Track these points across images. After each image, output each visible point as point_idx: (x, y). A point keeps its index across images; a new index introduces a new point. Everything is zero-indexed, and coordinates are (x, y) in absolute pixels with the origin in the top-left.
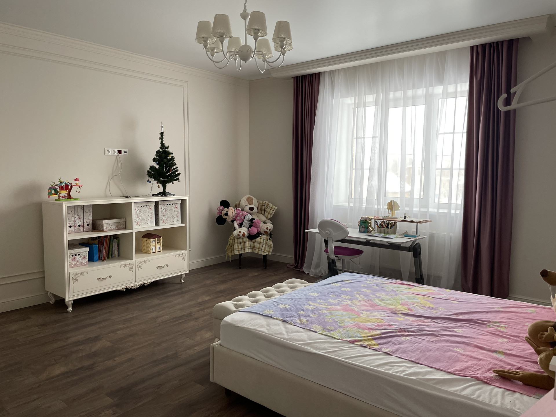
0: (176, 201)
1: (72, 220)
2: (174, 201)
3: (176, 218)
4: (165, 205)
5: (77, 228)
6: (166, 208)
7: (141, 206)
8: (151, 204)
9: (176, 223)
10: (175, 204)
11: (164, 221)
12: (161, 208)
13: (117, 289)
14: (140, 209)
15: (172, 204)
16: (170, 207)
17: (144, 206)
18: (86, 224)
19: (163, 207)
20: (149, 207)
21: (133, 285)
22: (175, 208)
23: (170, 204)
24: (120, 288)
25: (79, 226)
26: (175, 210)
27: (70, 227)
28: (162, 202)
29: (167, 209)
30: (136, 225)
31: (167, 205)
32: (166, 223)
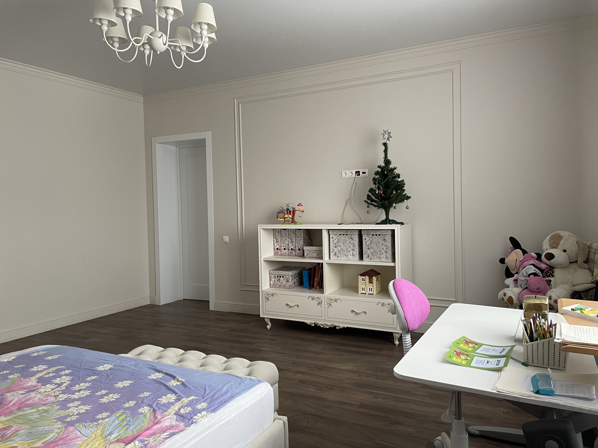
0: (384, 231)
1: (286, 243)
2: (381, 231)
3: (384, 254)
4: (370, 235)
5: (290, 251)
6: (371, 239)
7: (340, 235)
8: (351, 233)
9: (384, 260)
10: (383, 235)
11: (369, 256)
12: (365, 239)
13: (306, 321)
14: (338, 238)
15: (380, 235)
16: (376, 239)
17: (344, 235)
18: (297, 248)
19: (367, 238)
20: (350, 236)
21: (323, 323)
22: (383, 240)
23: (376, 235)
24: (308, 322)
25: (292, 249)
26: (383, 243)
27: (285, 249)
28: (366, 231)
29: (372, 241)
30: (334, 255)
31: (373, 235)
32: (371, 259)
